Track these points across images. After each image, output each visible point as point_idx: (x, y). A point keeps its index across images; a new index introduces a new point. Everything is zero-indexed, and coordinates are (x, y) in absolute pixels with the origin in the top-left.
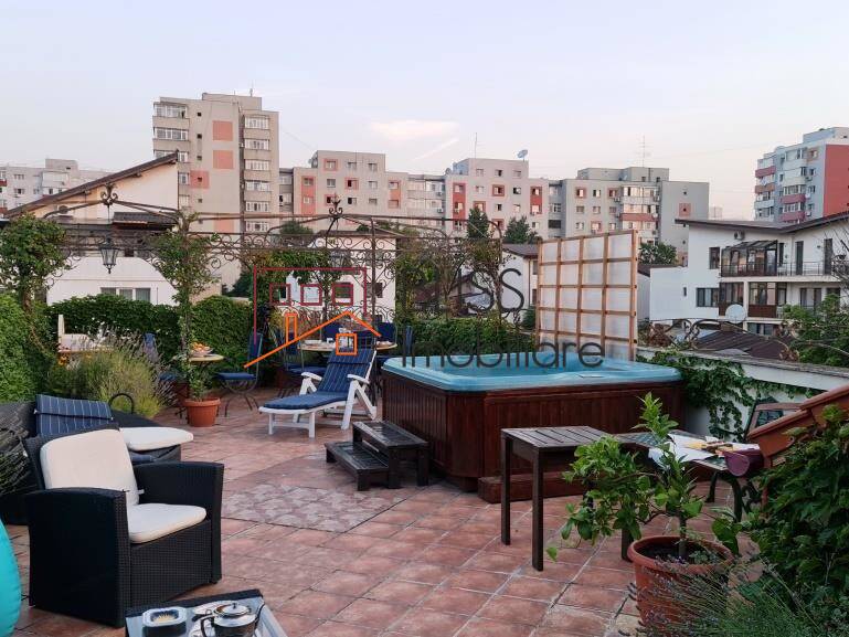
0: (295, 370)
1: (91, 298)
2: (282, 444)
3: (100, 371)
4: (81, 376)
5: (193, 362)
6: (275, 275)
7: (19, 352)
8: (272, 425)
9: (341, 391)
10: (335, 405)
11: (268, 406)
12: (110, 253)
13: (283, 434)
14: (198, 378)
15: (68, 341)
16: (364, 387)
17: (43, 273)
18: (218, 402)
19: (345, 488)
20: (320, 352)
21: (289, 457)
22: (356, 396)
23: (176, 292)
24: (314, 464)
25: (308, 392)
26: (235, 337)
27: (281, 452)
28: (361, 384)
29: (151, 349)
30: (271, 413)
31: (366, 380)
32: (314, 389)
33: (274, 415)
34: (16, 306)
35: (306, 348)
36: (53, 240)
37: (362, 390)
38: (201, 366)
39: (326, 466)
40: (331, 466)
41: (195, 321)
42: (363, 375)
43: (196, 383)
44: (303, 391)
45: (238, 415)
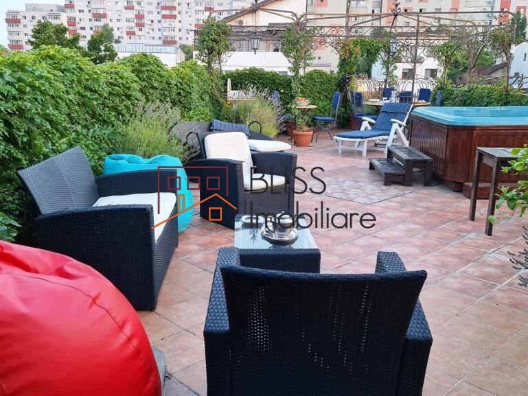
0: (360, 117)
1: (246, 70)
2: (345, 158)
3: (247, 110)
4: (238, 113)
5: (298, 109)
6: (354, 56)
7: (207, 98)
8: (341, 147)
9: (387, 130)
10: (381, 138)
11: (339, 136)
12: (256, 41)
13: (347, 154)
14: (302, 118)
15: (233, 94)
16: (402, 128)
17: (219, 54)
18: (311, 133)
19: (377, 183)
20: (377, 106)
21: (347, 166)
22: (396, 133)
23: (291, 65)
24: (361, 170)
25: (365, 129)
26: (326, 96)
27: (343, 162)
28: (400, 126)
29: (275, 99)
30: (342, 140)
31: (404, 123)
32: (370, 128)
33: (342, 141)
34: (205, 72)
35: (370, 104)
36: (224, 33)
37: (400, 130)
38: (304, 111)
39: (369, 171)
40: (371, 171)
41: (302, 84)
42: (402, 120)
43: (300, 121)
44: (362, 129)
45: (323, 142)
